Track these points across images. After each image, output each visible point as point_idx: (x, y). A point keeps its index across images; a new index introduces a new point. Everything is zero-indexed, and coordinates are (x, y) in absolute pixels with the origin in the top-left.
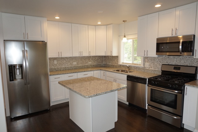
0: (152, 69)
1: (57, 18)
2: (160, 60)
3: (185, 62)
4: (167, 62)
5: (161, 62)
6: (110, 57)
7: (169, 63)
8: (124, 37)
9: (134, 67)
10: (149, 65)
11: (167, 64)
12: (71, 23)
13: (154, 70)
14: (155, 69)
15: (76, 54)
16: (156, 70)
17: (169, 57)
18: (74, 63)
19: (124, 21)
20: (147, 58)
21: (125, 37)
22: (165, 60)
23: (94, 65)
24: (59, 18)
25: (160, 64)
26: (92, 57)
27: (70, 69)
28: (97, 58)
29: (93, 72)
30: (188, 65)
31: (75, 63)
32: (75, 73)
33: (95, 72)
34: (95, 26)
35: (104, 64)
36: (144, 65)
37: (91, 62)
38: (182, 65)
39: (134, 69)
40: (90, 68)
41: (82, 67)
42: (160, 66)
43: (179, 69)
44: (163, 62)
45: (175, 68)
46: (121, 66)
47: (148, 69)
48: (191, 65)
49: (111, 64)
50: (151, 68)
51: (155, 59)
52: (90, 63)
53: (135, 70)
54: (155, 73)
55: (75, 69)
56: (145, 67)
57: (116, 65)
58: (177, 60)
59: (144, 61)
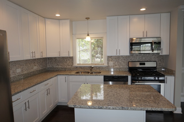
0: (117, 67)
2: (124, 58)
3: (146, 59)
4: (131, 60)
5: (125, 60)
6: (58, 59)
7: (133, 60)
10: (114, 64)
11: (131, 61)
14: (120, 66)
16: (121, 68)
17: (132, 55)
18: (17, 70)
19: (86, 18)
20: (111, 57)
23: (39, 71)
25: (124, 62)
30: (148, 61)
31: (19, 70)
36: (108, 64)
38: (143, 61)
39: (95, 69)
40: (36, 74)
41: (27, 75)
42: (124, 63)
43: (144, 64)
44: (127, 60)
45: (141, 64)
46: (77, 67)
47: (112, 67)
48: (150, 60)
49: (60, 67)
51: (119, 58)
54: (121, 70)
56: (109, 66)
57: (69, 68)
58: (139, 57)
59: (108, 60)
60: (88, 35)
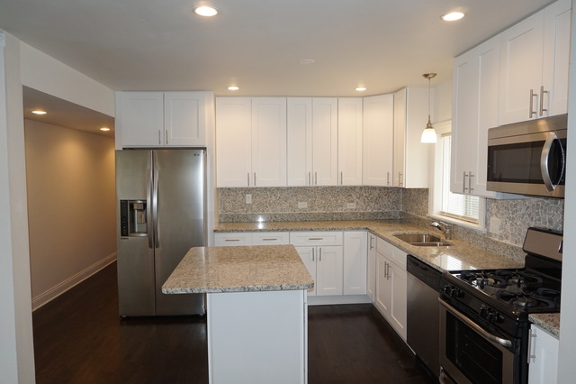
0: (508, 242)
1: (233, 88)
2: (530, 210)
4: (550, 221)
5: (532, 218)
8: (428, 127)
9: (464, 228)
10: (502, 228)
12: (286, 96)
13: (513, 248)
14: (516, 243)
15: (298, 181)
16: (517, 249)
18: (299, 203)
19: (426, 76)
21: (431, 128)
22: (545, 211)
23: (363, 214)
24: (237, 88)
26: (357, 190)
27: (288, 221)
28: (376, 193)
29: (341, 233)
31: (303, 205)
32: (283, 230)
33: (349, 234)
34: (361, 99)
35: (401, 213)
36: (487, 224)
37: (354, 204)
40: (350, 220)
41: (323, 217)
47: (497, 239)
49: (414, 214)
50: (507, 238)
52: (351, 206)
53: (465, 239)
55: (301, 221)
56: (490, 234)
57: (423, 219)
59: (487, 210)
60: (429, 126)
